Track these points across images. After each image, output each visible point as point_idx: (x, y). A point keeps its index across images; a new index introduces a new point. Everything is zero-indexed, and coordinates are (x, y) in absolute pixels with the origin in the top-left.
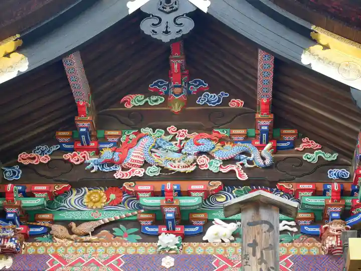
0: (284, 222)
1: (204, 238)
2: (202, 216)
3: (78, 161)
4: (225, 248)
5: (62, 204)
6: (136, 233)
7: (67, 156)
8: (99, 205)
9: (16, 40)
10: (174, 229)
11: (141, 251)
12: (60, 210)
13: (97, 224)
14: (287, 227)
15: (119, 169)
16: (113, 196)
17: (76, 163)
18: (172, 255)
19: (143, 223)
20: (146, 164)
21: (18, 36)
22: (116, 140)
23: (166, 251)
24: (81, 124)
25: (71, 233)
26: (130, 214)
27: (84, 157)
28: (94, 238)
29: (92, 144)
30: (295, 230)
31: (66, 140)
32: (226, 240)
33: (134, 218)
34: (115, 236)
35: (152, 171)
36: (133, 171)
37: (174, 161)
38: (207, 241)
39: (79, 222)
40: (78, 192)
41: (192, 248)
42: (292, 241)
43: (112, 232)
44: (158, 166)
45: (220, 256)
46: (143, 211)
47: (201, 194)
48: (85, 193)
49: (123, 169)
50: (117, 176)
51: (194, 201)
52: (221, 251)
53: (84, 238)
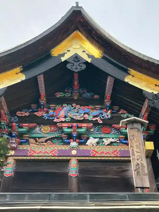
0: (115, 139)
1: (86, 144)
2: (86, 136)
3: (40, 115)
4: (94, 148)
5: (33, 131)
6: (61, 142)
7: (36, 113)
8: (47, 132)
9: (21, 68)
10: (76, 141)
11: (63, 148)
12: (32, 133)
13: (46, 139)
14: (116, 141)
15: (56, 118)
16: (52, 128)
17: (39, 116)
18: (76, 150)
19: (64, 138)
20: (65, 117)
21: (21, 67)
22: (53, 108)
23: (73, 148)
24: (41, 102)
25: (37, 142)
26: (59, 135)
27: (42, 114)
28: (46, 144)
29: (45, 109)
30: (119, 141)
31: (35, 107)
32: (94, 145)
33: (61, 136)
34: (53, 143)
35: (68, 119)
36: (61, 119)
37: (76, 116)
38: (87, 145)
39: (39, 138)
40: (39, 127)
41: (82, 147)
42: (118, 146)
43: (52, 141)
44: (70, 117)
45: (93, 150)
46: (63, 134)
47: (86, 128)
48: (42, 127)
49: (57, 118)
50: (55, 121)
51: (83, 130)
52: (93, 149)
53: (41, 144)
